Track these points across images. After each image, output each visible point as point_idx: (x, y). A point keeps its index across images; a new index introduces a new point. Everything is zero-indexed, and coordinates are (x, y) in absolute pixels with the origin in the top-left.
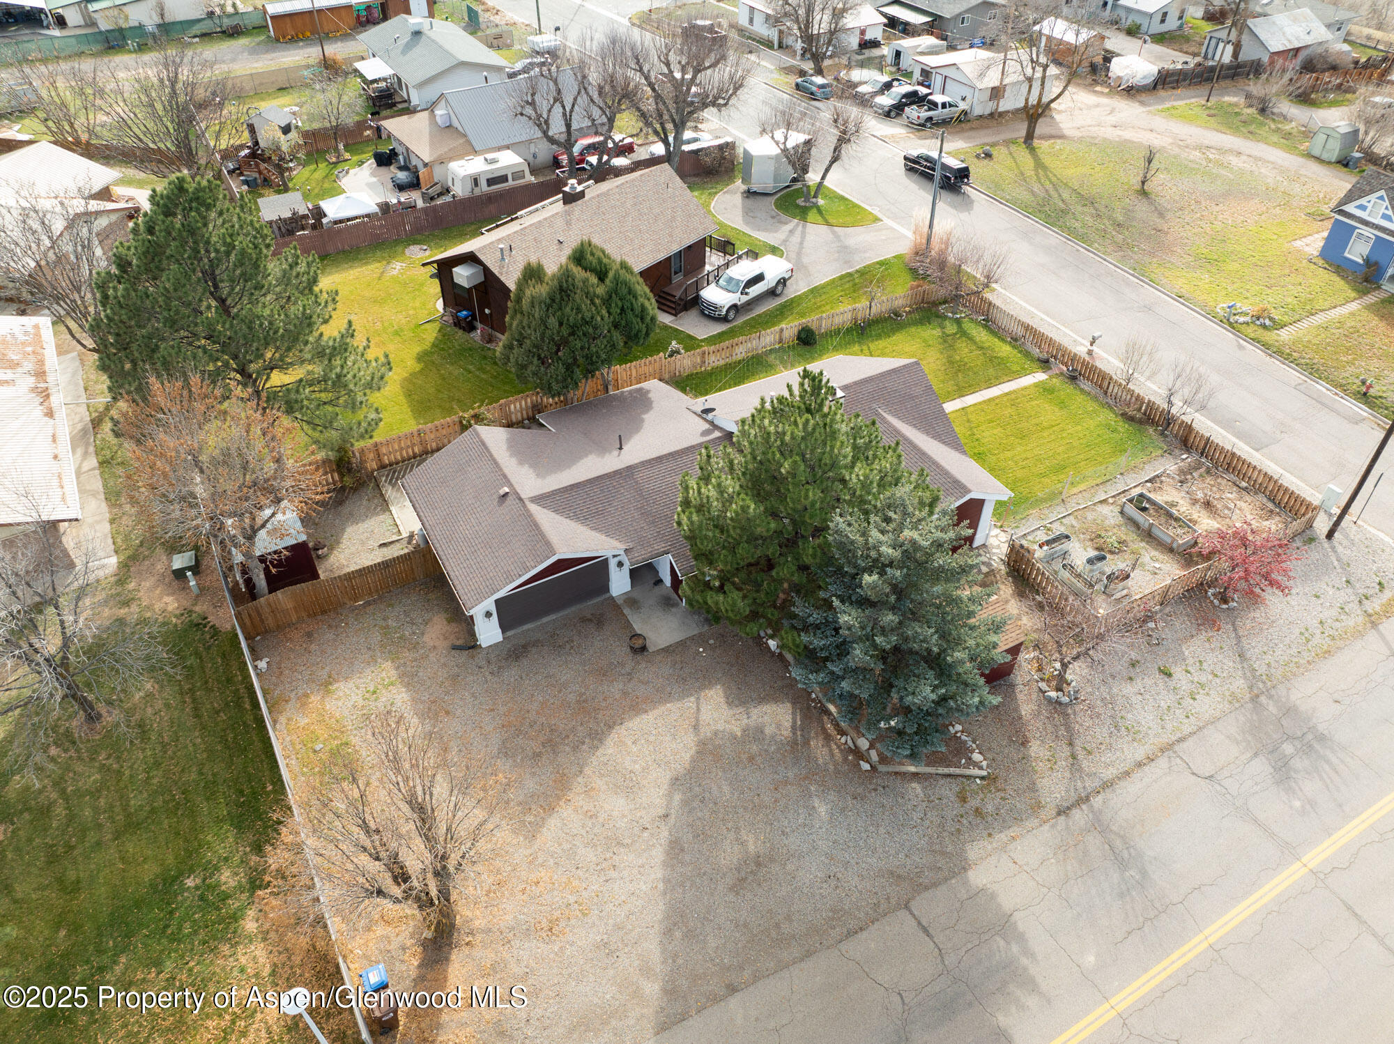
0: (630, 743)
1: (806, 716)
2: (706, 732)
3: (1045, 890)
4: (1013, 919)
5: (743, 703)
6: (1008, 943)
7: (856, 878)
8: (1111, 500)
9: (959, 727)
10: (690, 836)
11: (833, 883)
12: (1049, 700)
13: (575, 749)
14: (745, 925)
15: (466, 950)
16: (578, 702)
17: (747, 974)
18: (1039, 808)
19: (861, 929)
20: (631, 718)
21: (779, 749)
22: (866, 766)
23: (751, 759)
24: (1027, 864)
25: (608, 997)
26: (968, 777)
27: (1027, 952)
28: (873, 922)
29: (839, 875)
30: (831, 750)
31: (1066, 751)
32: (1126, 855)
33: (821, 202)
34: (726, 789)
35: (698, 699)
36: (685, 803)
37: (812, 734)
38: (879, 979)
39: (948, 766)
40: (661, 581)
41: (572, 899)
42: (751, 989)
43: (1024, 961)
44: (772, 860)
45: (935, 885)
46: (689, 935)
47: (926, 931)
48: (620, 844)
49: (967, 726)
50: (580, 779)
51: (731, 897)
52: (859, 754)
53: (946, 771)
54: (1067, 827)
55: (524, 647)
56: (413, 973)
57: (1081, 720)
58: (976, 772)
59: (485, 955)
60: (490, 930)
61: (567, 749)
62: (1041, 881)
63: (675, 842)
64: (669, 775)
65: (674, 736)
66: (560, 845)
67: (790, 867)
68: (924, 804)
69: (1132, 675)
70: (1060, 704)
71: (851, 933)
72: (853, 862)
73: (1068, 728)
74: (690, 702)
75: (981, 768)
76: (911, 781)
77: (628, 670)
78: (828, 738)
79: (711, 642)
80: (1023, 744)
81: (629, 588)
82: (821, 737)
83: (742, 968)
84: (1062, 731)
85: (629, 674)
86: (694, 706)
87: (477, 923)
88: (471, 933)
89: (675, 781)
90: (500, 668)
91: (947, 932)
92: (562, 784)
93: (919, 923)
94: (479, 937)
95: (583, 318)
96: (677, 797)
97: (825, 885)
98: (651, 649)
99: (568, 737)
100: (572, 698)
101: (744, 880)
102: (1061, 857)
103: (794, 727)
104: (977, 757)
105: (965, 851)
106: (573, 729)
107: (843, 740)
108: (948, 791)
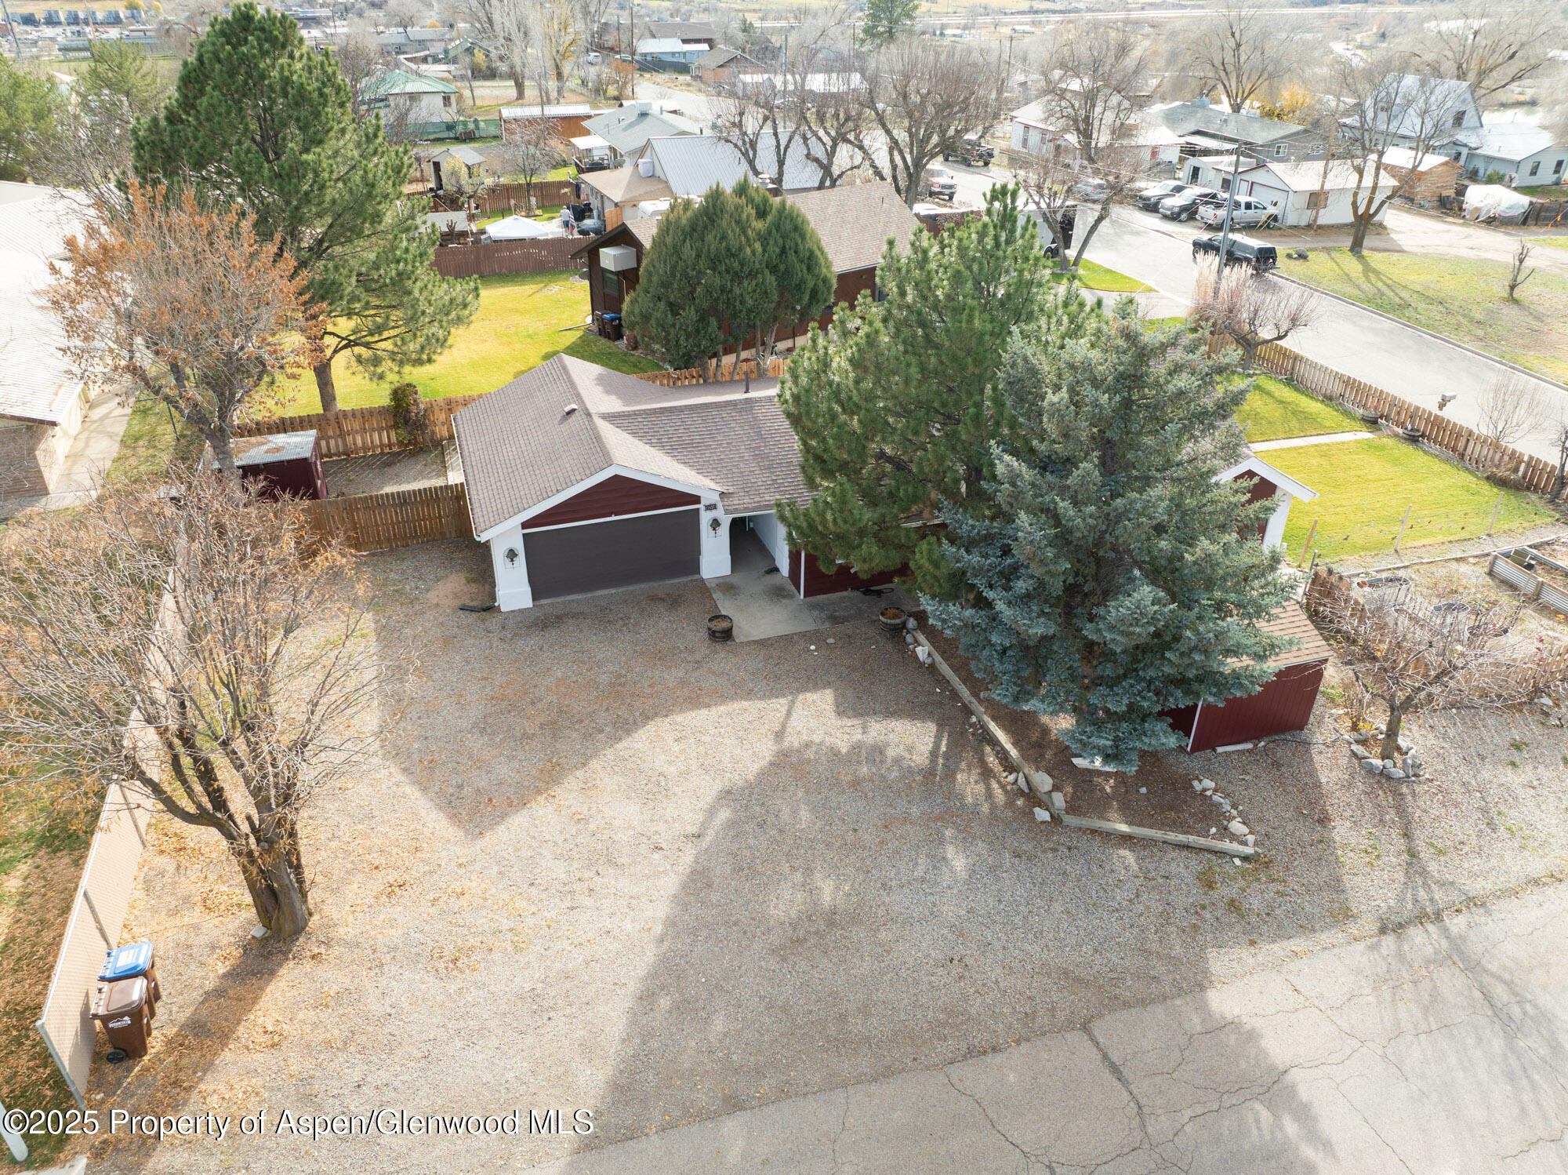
0: (670, 740)
1: (958, 742)
2: (792, 740)
3: (1356, 1044)
4: (1288, 1078)
5: (857, 714)
6: (1277, 1117)
7: (999, 970)
8: (1471, 560)
9: (1209, 784)
10: (728, 869)
11: (956, 969)
12: (1370, 770)
13: (587, 736)
14: (784, 1009)
15: (308, 965)
16: (612, 684)
17: (766, 1086)
18: (1347, 917)
19: (994, 1049)
20: (681, 711)
21: (902, 778)
22: (1042, 815)
23: (856, 783)
24: (1321, 996)
25: (510, 1075)
26: (1221, 854)
27: (1313, 1135)
28: (1018, 1042)
29: (970, 961)
30: (988, 788)
31: (1400, 844)
32: (1516, 1011)
33: (1081, 272)
34: (805, 815)
35: (793, 702)
36: (731, 824)
37: (963, 765)
38: (1015, 1136)
39: (1187, 833)
40: (776, 570)
41: (506, 924)
42: (769, 1110)
43: (1308, 1152)
44: (855, 920)
45: (1143, 1003)
46: (684, 1007)
47: (1115, 1069)
48: (610, 861)
49: (1224, 784)
50: (580, 773)
51: (773, 964)
52: (1033, 797)
53: (1182, 838)
54: (1400, 955)
55: (559, 618)
56: (209, 985)
57: (1424, 806)
58: (1235, 847)
59: (332, 977)
60: (358, 945)
61: (575, 735)
62: (1346, 1027)
63: (701, 873)
64: (718, 786)
65: (741, 740)
66: (517, 850)
67: (883, 935)
68: (1138, 882)
69: (1518, 761)
70: (1389, 778)
71: (973, 1053)
72: (997, 945)
73: (1402, 811)
74: (781, 704)
75: (1245, 843)
76: (1119, 845)
77: (698, 657)
78: (987, 773)
79: (831, 641)
80: (1320, 821)
81: (729, 572)
82: (976, 771)
83: (760, 1072)
84: (1391, 815)
85: (697, 662)
86: (784, 710)
87: (341, 931)
88: (327, 944)
89: (727, 795)
90: (516, 635)
91: (1158, 1079)
92: (551, 775)
93: (1105, 1057)
94: (336, 951)
95: (728, 249)
96: (724, 815)
97: (940, 971)
98: (739, 635)
99: (581, 721)
100: (604, 679)
101: (800, 941)
102: (1387, 995)
103: (934, 754)
104: (1237, 826)
105: (1206, 961)
106: (592, 714)
107: (1011, 778)
108: (1183, 868)
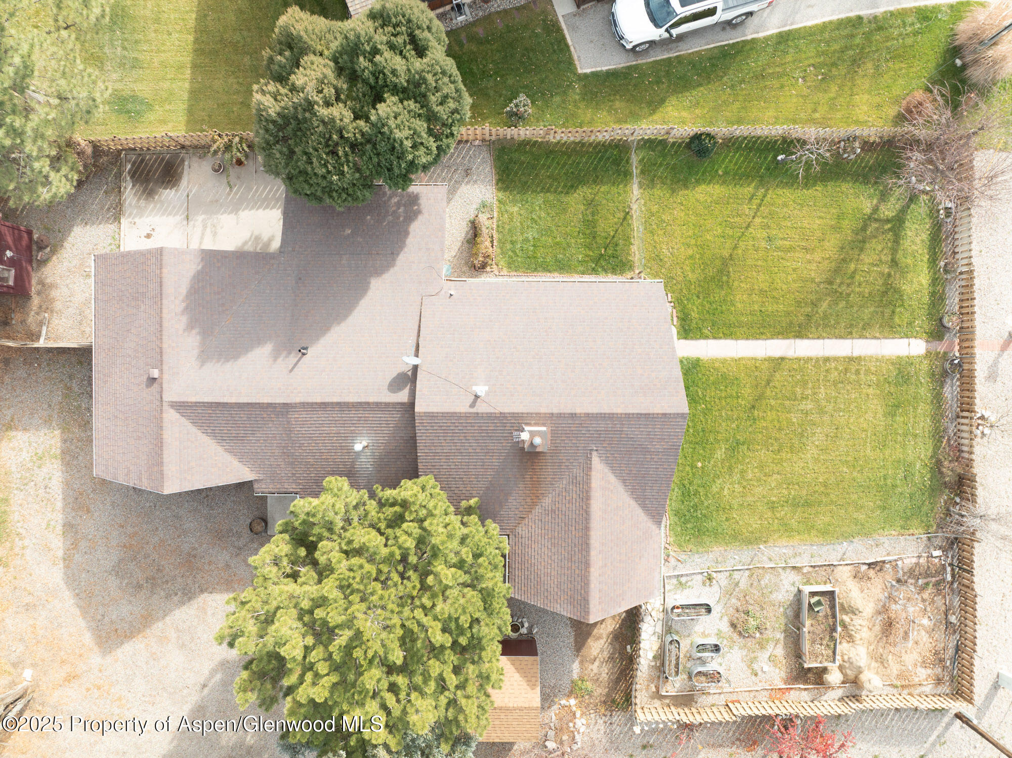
0: (209, 613)
16: (189, 554)
50: (160, 624)
61: (162, 593)
63: (203, 707)
77: (241, 544)
85: (240, 549)
92: (147, 620)
96: (218, 677)
99: (167, 582)
106: (174, 578)
